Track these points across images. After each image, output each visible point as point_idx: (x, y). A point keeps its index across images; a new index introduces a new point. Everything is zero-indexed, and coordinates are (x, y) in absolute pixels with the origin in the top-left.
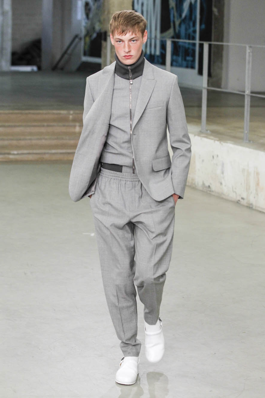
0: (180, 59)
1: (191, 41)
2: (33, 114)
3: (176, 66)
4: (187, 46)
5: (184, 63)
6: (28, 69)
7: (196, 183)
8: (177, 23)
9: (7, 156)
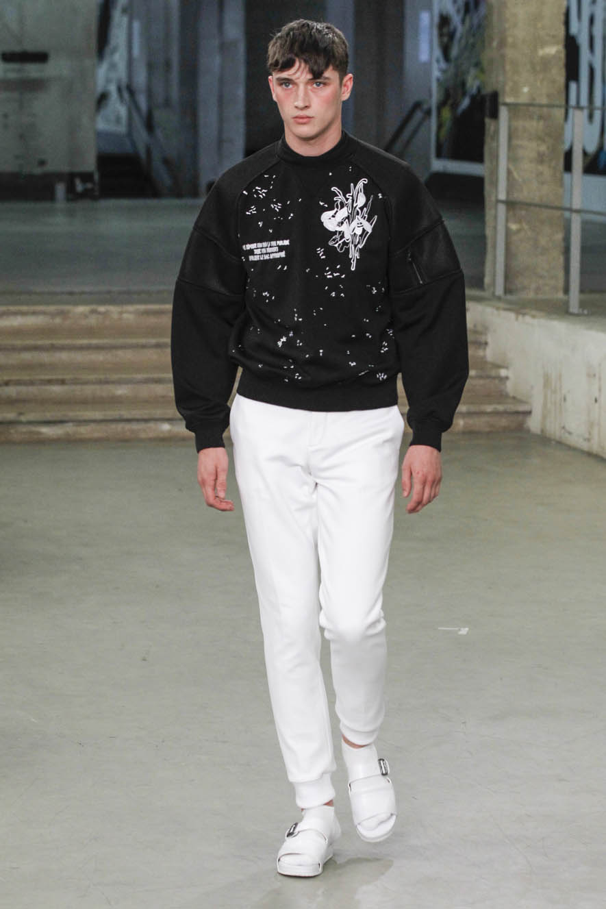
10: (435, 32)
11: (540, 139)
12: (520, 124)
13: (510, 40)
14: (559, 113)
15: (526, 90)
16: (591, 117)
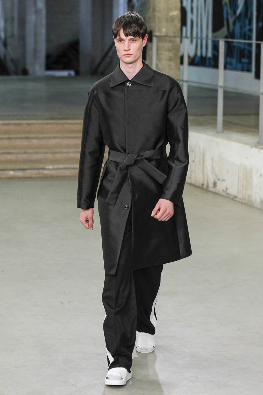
0: (234, 61)
1: (247, 41)
2: (70, 124)
3: (231, 69)
4: (242, 46)
5: (240, 66)
6: (65, 73)
7: (254, 201)
8: (231, 21)
9: (41, 171)
10: (126, 6)
11: (170, 50)
12: (161, 44)
13: (157, 9)
14: (178, 40)
15: (164, 30)
16: (192, 41)
